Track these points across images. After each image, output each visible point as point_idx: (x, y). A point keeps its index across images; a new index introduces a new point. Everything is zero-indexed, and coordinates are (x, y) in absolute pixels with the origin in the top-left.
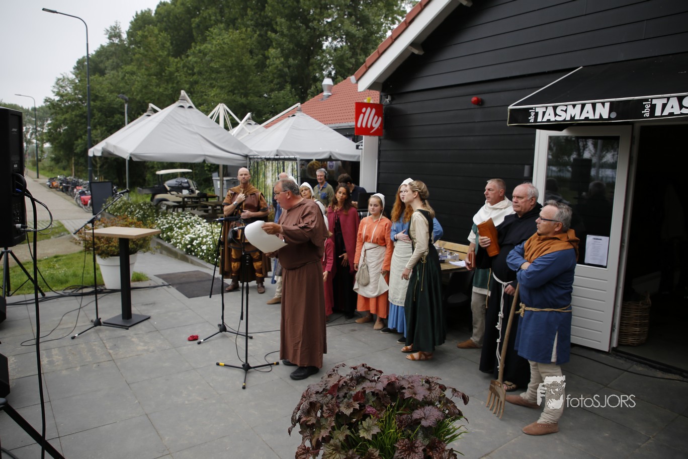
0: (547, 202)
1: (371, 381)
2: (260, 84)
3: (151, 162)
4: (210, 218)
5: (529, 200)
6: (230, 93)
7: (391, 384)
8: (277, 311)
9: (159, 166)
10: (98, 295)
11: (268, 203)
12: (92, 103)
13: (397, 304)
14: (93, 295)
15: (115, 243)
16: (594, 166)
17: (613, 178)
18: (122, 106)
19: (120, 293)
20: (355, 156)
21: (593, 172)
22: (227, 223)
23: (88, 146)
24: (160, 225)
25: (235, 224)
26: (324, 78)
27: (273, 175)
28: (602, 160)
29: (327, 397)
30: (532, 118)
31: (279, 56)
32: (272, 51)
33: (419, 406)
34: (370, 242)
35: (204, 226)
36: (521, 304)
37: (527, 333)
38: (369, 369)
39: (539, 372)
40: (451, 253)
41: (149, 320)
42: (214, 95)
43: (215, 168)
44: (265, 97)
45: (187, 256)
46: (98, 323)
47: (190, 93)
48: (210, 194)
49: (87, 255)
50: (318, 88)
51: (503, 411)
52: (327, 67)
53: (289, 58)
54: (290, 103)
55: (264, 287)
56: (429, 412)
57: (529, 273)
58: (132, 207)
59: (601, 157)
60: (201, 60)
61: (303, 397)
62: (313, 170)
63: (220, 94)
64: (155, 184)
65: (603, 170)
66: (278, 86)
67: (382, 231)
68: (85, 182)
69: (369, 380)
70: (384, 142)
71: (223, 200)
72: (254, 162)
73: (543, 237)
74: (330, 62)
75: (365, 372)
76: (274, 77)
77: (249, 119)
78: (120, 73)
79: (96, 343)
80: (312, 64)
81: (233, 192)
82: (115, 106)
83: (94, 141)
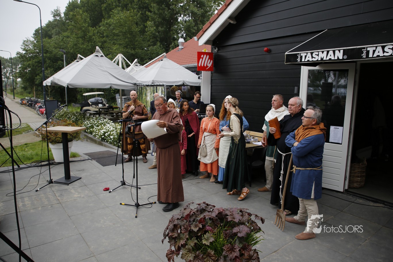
0: (308, 107)
1: (209, 212)
2: (142, 42)
3: (80, 88)
4: (115, 120)
5: (298, 107)
6: (125, 48)
7: (220, 213)
8: (155, 172)
9: (85, 91)
10: (50, 166)
11: (148, 111)
12: (45, 55)
13: (223, 167)
14: (48, 166)
15: (60, 136)
16: (334, 87)
17: (345, 94)
18: (62, 56)
19: (63, 164)
20: (198, 83)
21: (334, 90)
22: (124, 122)
23: (43, 80)
24: (86, 125)
25: (129, 123)
26: (179, 38)
27: (150, 94)
28: (338, 83)
29: (183, 221)
30: (299, 60)
31: (153, 26)
33: (236, 225)
34: (207, 132)
35: (112, 125)
36: (293, 166)
37: (297, 182)
38: (207, 204)
39: (304, 204)
40: (253, 137)
41: (80, 179)
42: (116, 49)
43: (117, 91)
44: (145, 50)
45: (102, 142)
46: (51, 182)
47: (102, 48)
48: (114, 106)
49: (43, 143)
50: (176, 44)
51: (284, 227)
52: (181, 32)
54: (160, 53)
55: (146, 159)
56: (242, 229)
57: (298, 148)
58: (69, 114)
59: (338, 82)
60: (108, 29)
61: (170, 221)
62: (173, 91)
63: (119, 48)
64: (83, 101)
65: (339, 89)
66: (153, 43)
67: (214, 126)
68: (41, 101)
69: (207, 211)
70: (215, 74)
71: (122, 110)
72: (140, 87)
73: (305, 127)
74: (182, 29)
75: (205, 207)
77: (136, 62)
78: (61, 37)
79: (50, 193)
80: (172, 30)
81: (128, 105)
82: (58, 56)
83: (46, 77)
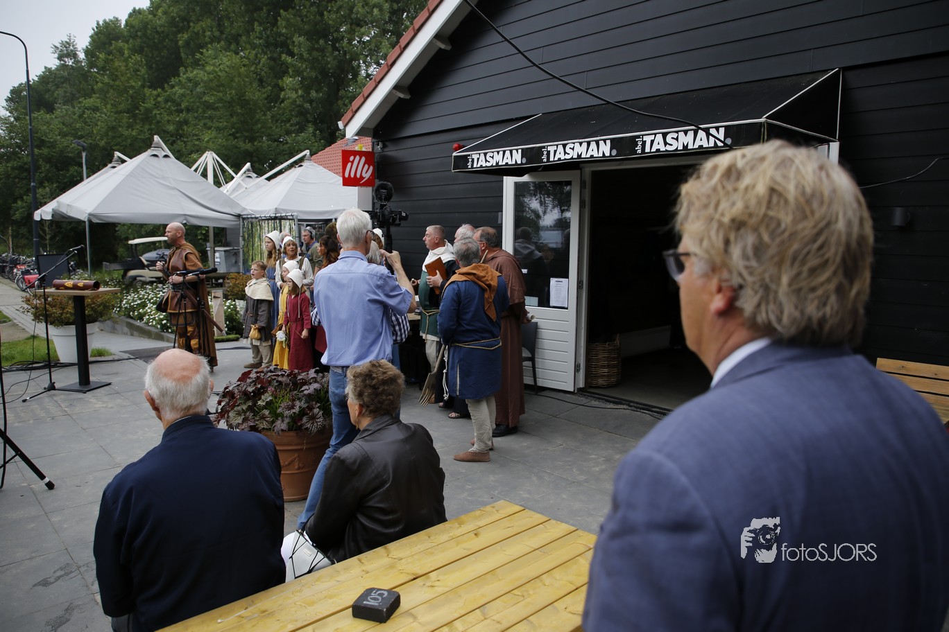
6: (230, 137)
9: (133, 233)
12: (36, 150)
18: (80, 155)
23: (33, 208)
30: (469, 164)
31: (298, 87)
32: (288, 81)
47: (167, 138)
53: (311, 89)
64: (129, 258)
66: (297, 127)
68: (29, 259)
72: (248, 222)
76: (292, 115)
77: (247, 170)
78: (77, 109)
82: (70, 155)
83: (41, 202)
